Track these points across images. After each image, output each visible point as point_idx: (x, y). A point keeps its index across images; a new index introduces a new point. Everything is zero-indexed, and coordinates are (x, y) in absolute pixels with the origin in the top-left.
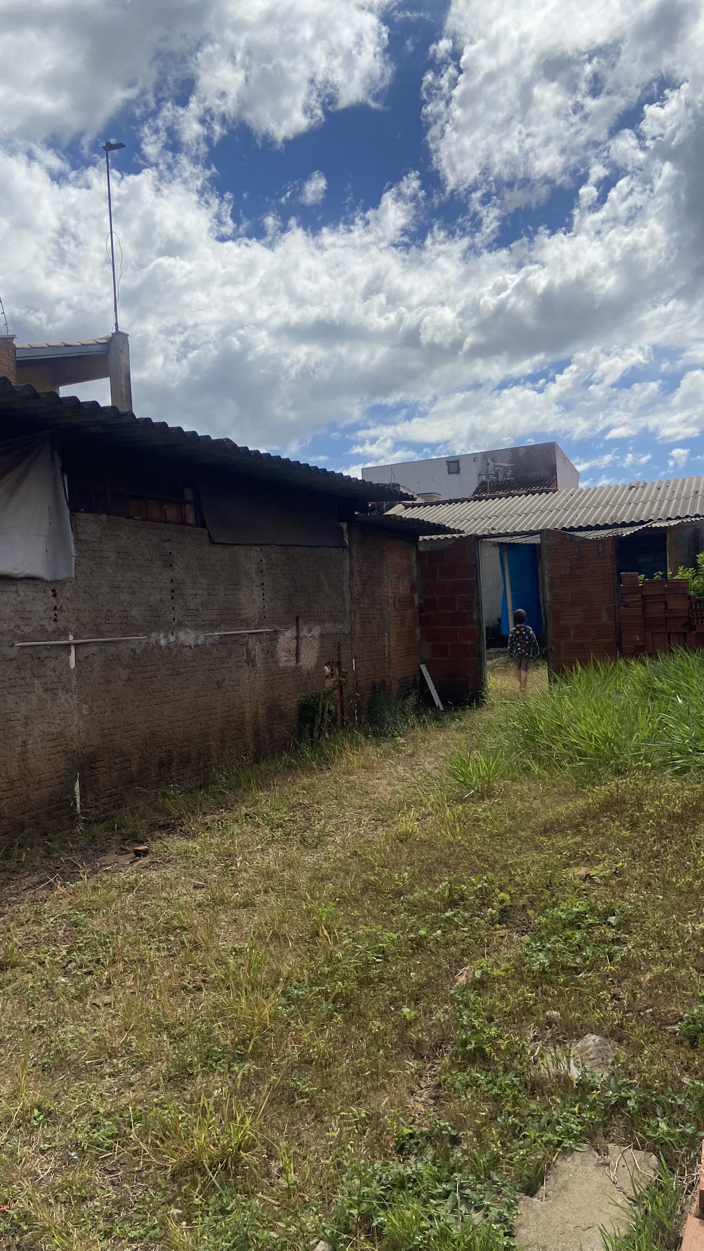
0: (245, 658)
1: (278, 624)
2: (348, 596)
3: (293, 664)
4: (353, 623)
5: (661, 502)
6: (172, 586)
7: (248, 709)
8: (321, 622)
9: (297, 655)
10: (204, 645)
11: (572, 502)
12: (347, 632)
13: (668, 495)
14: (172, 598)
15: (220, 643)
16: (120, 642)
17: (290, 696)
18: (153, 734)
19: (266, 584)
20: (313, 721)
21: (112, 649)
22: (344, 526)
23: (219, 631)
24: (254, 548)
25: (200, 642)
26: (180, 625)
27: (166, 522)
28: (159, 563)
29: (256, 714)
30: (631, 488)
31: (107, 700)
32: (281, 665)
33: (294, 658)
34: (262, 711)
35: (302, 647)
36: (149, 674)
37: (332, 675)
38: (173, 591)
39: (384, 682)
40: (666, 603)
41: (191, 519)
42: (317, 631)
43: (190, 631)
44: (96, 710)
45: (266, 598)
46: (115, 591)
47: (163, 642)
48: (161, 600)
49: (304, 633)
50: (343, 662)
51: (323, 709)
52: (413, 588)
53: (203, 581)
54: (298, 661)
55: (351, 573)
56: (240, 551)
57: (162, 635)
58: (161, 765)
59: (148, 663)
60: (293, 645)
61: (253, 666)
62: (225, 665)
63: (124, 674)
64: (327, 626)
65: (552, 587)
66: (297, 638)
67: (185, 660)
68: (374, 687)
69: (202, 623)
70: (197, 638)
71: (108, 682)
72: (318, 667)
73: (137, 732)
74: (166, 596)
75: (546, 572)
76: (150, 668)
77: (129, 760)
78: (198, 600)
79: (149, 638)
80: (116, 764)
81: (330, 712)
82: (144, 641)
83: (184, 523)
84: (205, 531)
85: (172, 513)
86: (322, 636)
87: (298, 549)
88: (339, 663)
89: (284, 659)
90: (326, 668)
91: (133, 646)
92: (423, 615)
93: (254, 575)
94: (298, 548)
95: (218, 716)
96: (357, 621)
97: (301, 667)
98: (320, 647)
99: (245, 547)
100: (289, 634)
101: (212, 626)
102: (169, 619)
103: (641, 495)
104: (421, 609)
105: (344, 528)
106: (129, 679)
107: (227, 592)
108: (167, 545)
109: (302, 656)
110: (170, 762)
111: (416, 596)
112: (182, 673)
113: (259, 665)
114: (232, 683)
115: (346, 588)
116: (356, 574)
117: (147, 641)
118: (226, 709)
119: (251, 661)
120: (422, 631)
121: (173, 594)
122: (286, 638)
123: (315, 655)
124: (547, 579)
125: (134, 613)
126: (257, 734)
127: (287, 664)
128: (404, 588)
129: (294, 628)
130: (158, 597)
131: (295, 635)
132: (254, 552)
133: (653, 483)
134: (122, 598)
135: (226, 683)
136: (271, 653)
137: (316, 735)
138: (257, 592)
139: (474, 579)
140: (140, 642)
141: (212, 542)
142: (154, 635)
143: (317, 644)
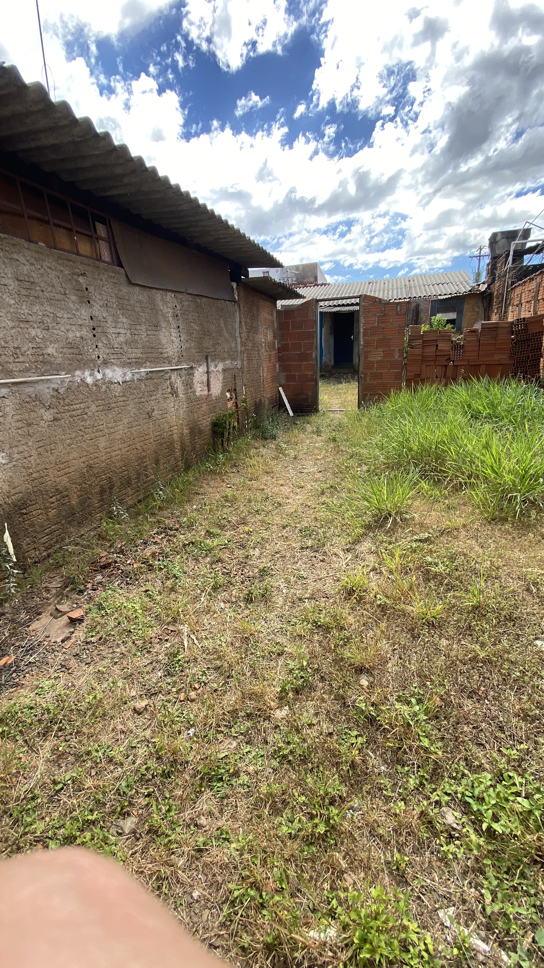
0: (169, 390)
1: (193, 362)
2: (239, 340)
3: (206, 393)
4: (243, 361)
6: (92, 323)
7: (176, 431)
8: (223, 360)
9: (208, 385)
10: (132, 381)
11: (340, 290)
12: (239, 367)
14: (94, 336)
15: (147, 379)
16: (37, 382)
17: (205, 417)
18: (90, 467)
19: (181, 327)
20: (222, 435)
21: (29, 390)
22: (234, 285)
23: (145, 367)
24: (169, 294)
25: (128, 379)
26: (106, 363)
27: (78, 254)
28: (74, 298)
29: (182, 434)
30: (369, 283)
31: (30, 444)
32: (198, 394)
33: (206, 388)
34: (186, 431)
35: (211, 379)
36: (79, 412)
37: (231, 398)
38: (94, 329)
39: (261, 400)
40: (437, 346)
41: (106, 256)
42: (220, 367)
43: (117, 368)
44: (16, 456)
45: (182, 339)
46: (22, 325)
47: (89, 380)
48: (82, 338)
49: (212, 368)
50: (238, 389)
51: (230, 425)
52: (275, 337)
53: (125, 320)
54: (209, 390)
55: (240, 322)
56: (158, 295)
57: (87, 373)
58: (102, 491)
59: (76, 402)
60: (205, 378)
61: (176, 396)
62: (153, 398)
63: (48, 415)
64: (227, 362)
66: (208, 372)
67: (115, 396)
68: (256, 405)
69: (128, 361)
70: (125, 374)
71: (29, 425)
72: (223, 393)
73: (73, 468)
74: (86, 333)
75: (362, 325)
76: (78, 406)
77: (67, 496)
78: (122, 339)
79: (73, 376)
80: (52, 503)
81: (234, 427)
82: (68, 380)
83: (99, 259)
84: (122, 271)
85: (84, 247)
86: (224, 370)
87: (204, 299)
88: (235, 390)
89: (200, 390)
90: (227, 394)
91: (56, 386)
92: (280, 354)
93: (171, 319)
94: (204, 298)
95: (151, 440)
96: (245, 359)
97: (211, 395)
98: (223, 379)
99: (161, 292)
100: (202, 369)
101: (138, 363)
102: (94, 357)
104: (280, 350)
105: (235, 287)
106: (55, 419)
107: (149, 333)
108: (81, 279)
109: (212, 386)
110: (111, 488)
111: (276, 341)
112: (114, 408)
113: (181, 396)
114: (160, 412)
115: (237, 335)
116: (243, 324)
117: (71, 379)
118: (158, 434)
119: (174, 393)
120: (280, 366)
121: (94, 332)
122: (200, 372)
123: (221, 385)
125: (51, 350)
126: (183, 449)
127: (202, 393)
128: (270, 337)
129: (205, 364)
130: (78, 335)
131: (206, 370)
132: (170, 296)
134: (33, 333)
135: (156, 412)
136: (189, 385)
137: (225, 444)
138: (174, 333)
139: (314, 330)
140: (63, 381)
141: (131, 283)
142: (78, 373)
143: (221, 377)
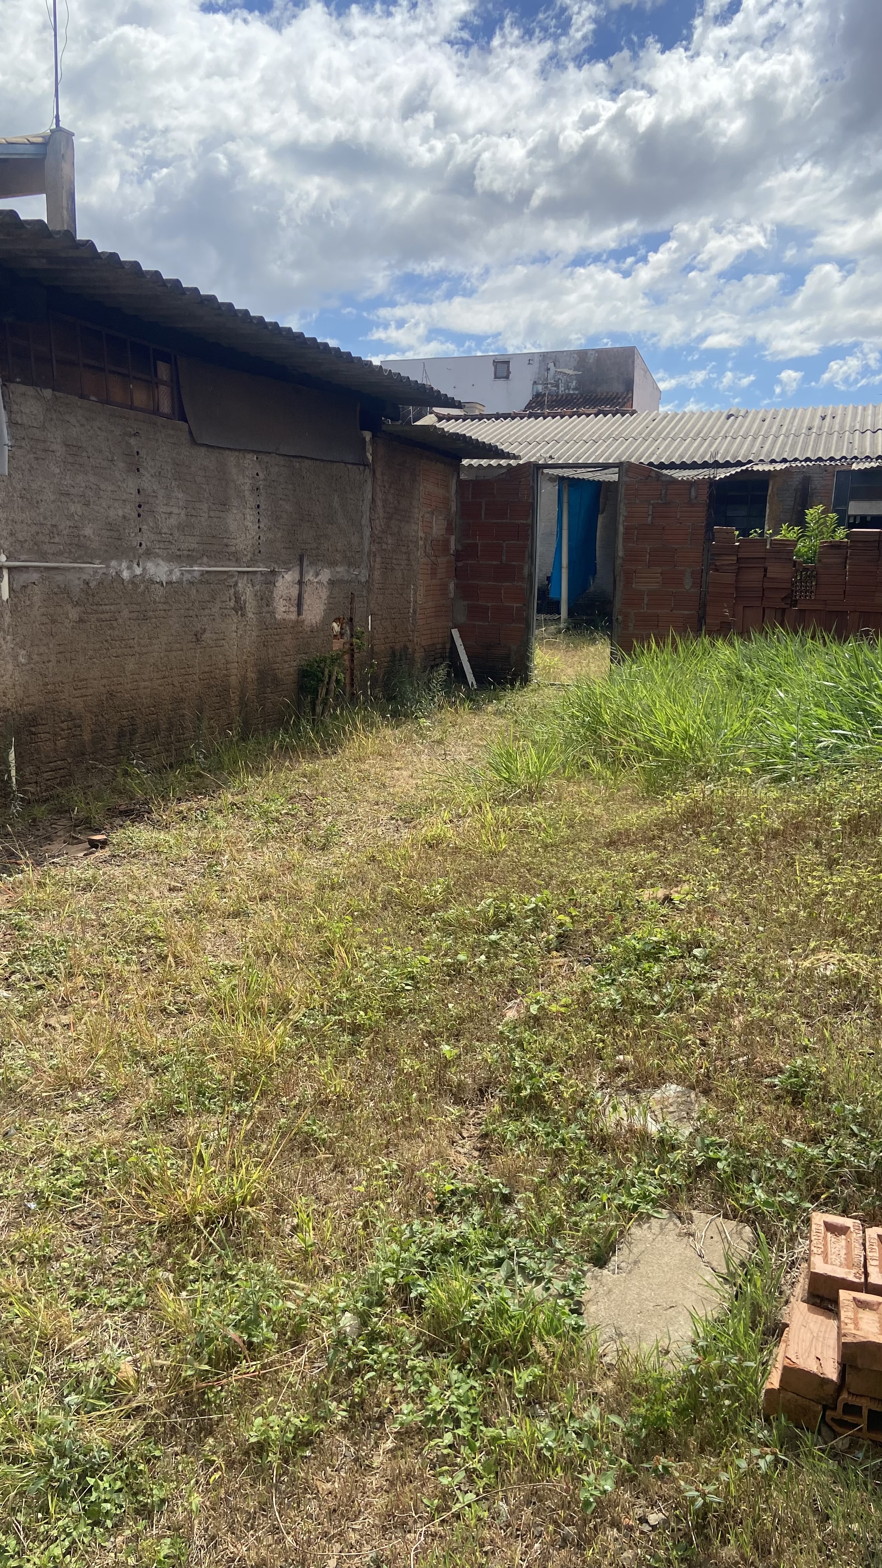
0: (232, 604)
1: (276, 562)
2: (367, 532)
3: (293, 616)
4: (371, 569)
5: (766, 438)
6: (138, 499)
7: (235, 671)
8: (332, 564)
9: (299, 605)
10: (180, 582)
12: (363, 580)
13: (774, 429)
14: (139, 515)
15: (201, 582)
16: (69, 569)
17: (287, 659)
18: (111, 694)
19: (262, 507)
20: (315, 692)
21: (59, 578)
22: (368, 435)
23: (200, 565)
24: (249, 456)
25: (174, 579)
26: (149, 554)
27: (132, 408)
28: (121, 465)
29: (245, 677)
30: (729, 417)
31: (51, 646)
32: (278, 617)
33: (294, 609)
34: (252, 675)
35: (306, 596)
36: (107, 616)
37: (342, 635)
38: (140, 506)
39: (406, 648)
40: (766, 570)
41: (165, 406)
42: (325, 575)
43: (161, 563)
44: (35, 657)
45: (262, 526)
46: (63, 499)
47: (126, 575)
48: (124, 517)
49: (309, 577)
50: (356, 619)
51: (330, 677)
52: (449, 530)
53: (180, 495)
54: (299, 613)
55: (373, 500)
56: (232, 458)
57: (124, 565)
58: (121, 734)
59: (107, 602)
60: (295, 592)
61: (242, 615)
62: (207, 611)
63: (74, 613)
64: (338, 569)
65: (626, 539)
66: (300, 583)
67: (155, 602)
68: (393, 654)
69: (178, 553)
70: (171, 572)
71: (54, 621)
72: (326, 622)
73: (91, 691)
74: (130, 510)
75: (621, 519)
76: (108, 607)
77: (80, 726)
78: (173, 521)
79: (108, 567)
80: (63, 730)
81: (338, 681)
82: (101, 572)
83: (156, 412)
84: (184, 426)
85: (140, 397)
86: (332, 583)
87: (307, 463)
88: (351, 620)
89: (283, 610)
90: (335, 624)
91: (85, 577)
92: (460, 564)
93: (247, 493)
94: (306, 461)
95: (196, 677)
96: (377, 566)
97: (303, 622)
98: (329, 597)
99: (237, 453)
100: (290, 577)
101: (191, 558)
102: (135, 543)
103: (740, 427)
104: (458, 556)
105: (368, 439)
106: (81, 620)
107: (212, 514)
108: (133, 441)
109: (305, 607)
110: (133, 732)
111: (453, 538)
112: (150, 618)
113: (250, 615)
114: (215, 637)
115: (365, 521)
116: (379, 503)
117: (104, 571)
118: (207, 669)
119: (240, 608)
120: (457, 586)
121: (140, 510)
122: (286, 582)
123: (323, 607)
124: (621, 529)
125: (88, 531)
126: (243, 703)
127: (285, 616)
128: (438, 528)
129: (297, 569)
130: (120, 513)
131: (297, 578)
132: (249, 459)
133: (757, 413)
134: (73, 509)
135: (207, 635)
136: (265, 600)
137: (319, 709)
138: (250, 516)
139: (529, 521)
140: (96, 572)
141: (194, 442)
142: (114, 563)
143: (324, 594)
